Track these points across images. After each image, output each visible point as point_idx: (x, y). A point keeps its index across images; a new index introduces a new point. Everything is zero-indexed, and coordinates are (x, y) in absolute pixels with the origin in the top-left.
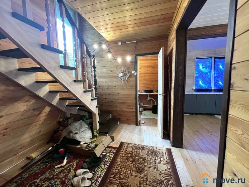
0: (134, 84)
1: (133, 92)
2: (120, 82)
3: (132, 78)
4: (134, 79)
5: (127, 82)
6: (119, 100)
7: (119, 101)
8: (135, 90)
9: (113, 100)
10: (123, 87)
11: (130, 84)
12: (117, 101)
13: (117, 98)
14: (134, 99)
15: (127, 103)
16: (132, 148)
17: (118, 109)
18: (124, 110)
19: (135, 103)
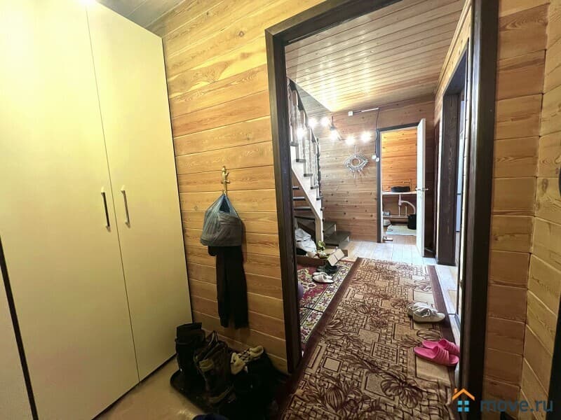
0: (375, 176)
1: (373, 189)
2: (351, 175)
3: (372, 166)
4: (375, 168)
5: (362, 175)
6: (349, 202)
7: (349, 204)
8: (376, 186)
9: (339, 204)
10: (355, 182)
11: (369, 176)
12: (345, 204)
13: (345, 200)
14: (374, 200)
15: (362, 207)
17: (347, 217)
18: (357, 218)
19: (376, 207)
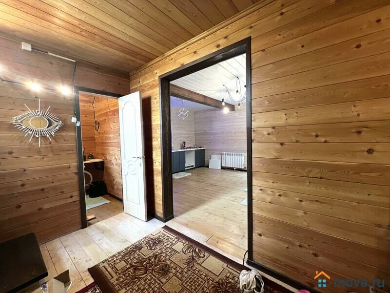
3: (68, 131)
6: (27, 186)
8: (76, 157)
10: (40, 152)
11: (63, 144)
16: (121, 259)
